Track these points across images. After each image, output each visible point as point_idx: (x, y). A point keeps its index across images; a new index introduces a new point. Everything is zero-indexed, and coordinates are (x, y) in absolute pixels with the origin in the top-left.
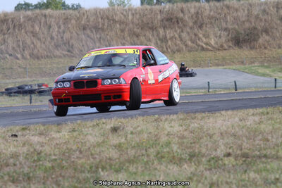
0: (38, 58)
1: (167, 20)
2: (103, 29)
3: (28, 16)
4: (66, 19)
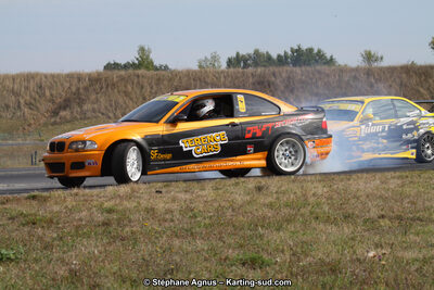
3: (121, 76)
4: (159, 80)
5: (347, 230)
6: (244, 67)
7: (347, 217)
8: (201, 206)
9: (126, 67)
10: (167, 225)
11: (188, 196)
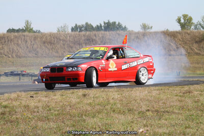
0: (20, 57)
1: (87, 40)
2: (54, 44)
3: (15, 36)
4: (35, 38)
5: (130, 117)
6: (79, 32)
7: (129, 110)
8: (53, 105)
9: (18, 31)
10: (35, 114)
11: (47, 99)
